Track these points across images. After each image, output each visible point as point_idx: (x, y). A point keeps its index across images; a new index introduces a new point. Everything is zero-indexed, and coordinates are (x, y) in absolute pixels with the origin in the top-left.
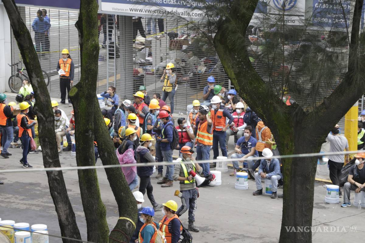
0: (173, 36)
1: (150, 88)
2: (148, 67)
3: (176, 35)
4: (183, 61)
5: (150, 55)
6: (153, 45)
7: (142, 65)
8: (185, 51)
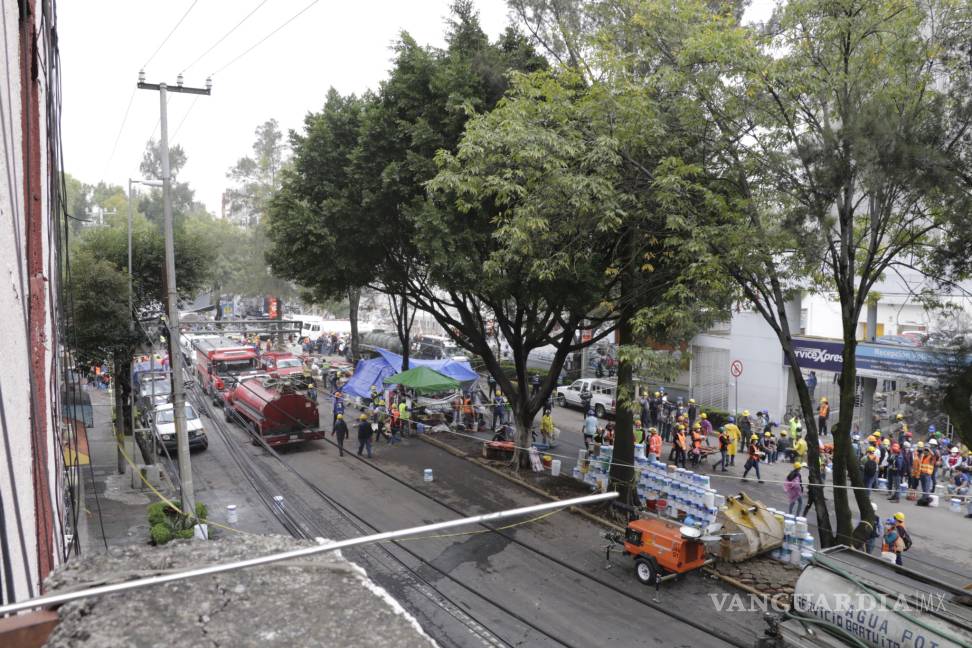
0: (902, 394)
1: (884, 429)
2: (884, 415)
3: (906, 393)
4: (911, 412)
5: (885, 406)
6: (888, 399)
7: (878, 412)
8: (913, 405)
